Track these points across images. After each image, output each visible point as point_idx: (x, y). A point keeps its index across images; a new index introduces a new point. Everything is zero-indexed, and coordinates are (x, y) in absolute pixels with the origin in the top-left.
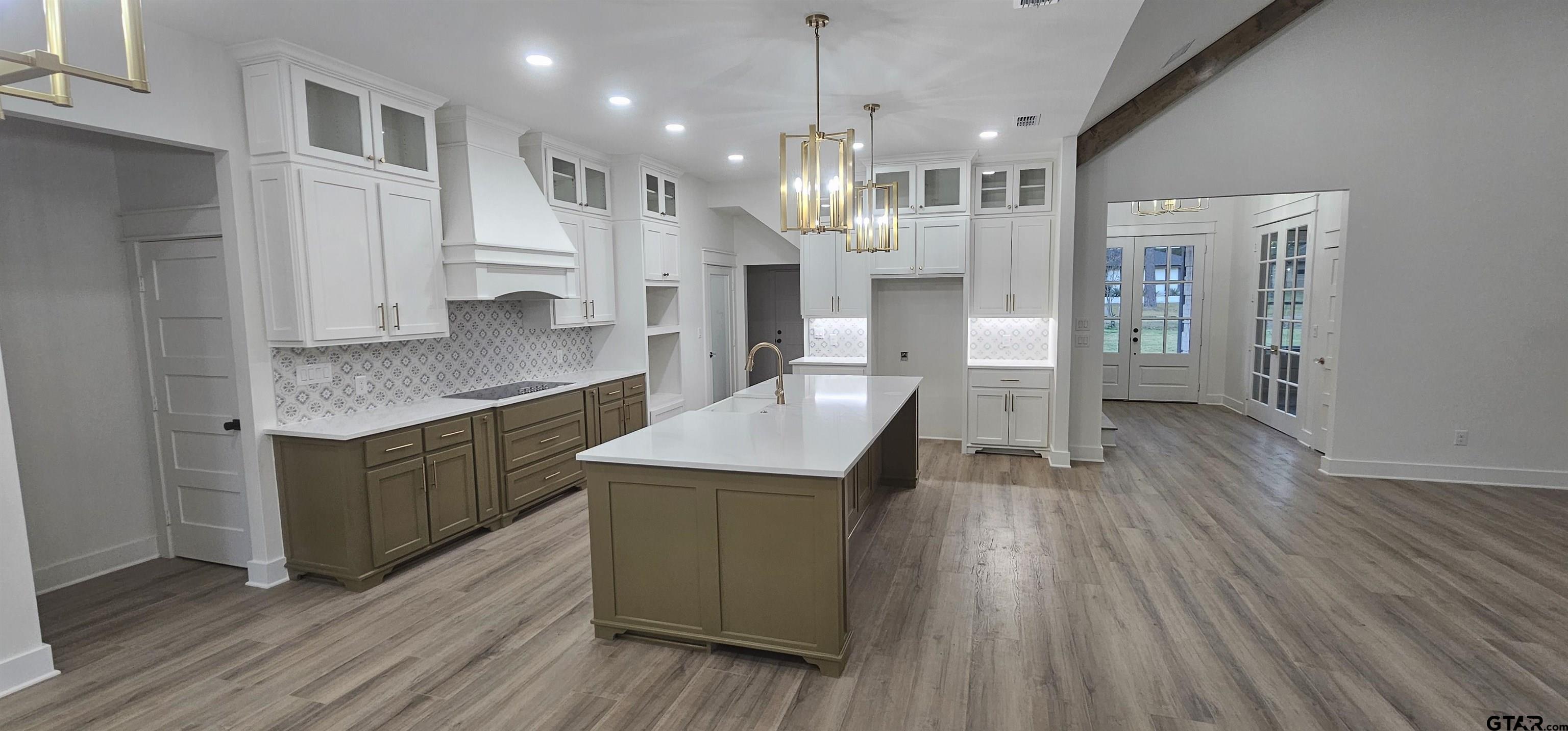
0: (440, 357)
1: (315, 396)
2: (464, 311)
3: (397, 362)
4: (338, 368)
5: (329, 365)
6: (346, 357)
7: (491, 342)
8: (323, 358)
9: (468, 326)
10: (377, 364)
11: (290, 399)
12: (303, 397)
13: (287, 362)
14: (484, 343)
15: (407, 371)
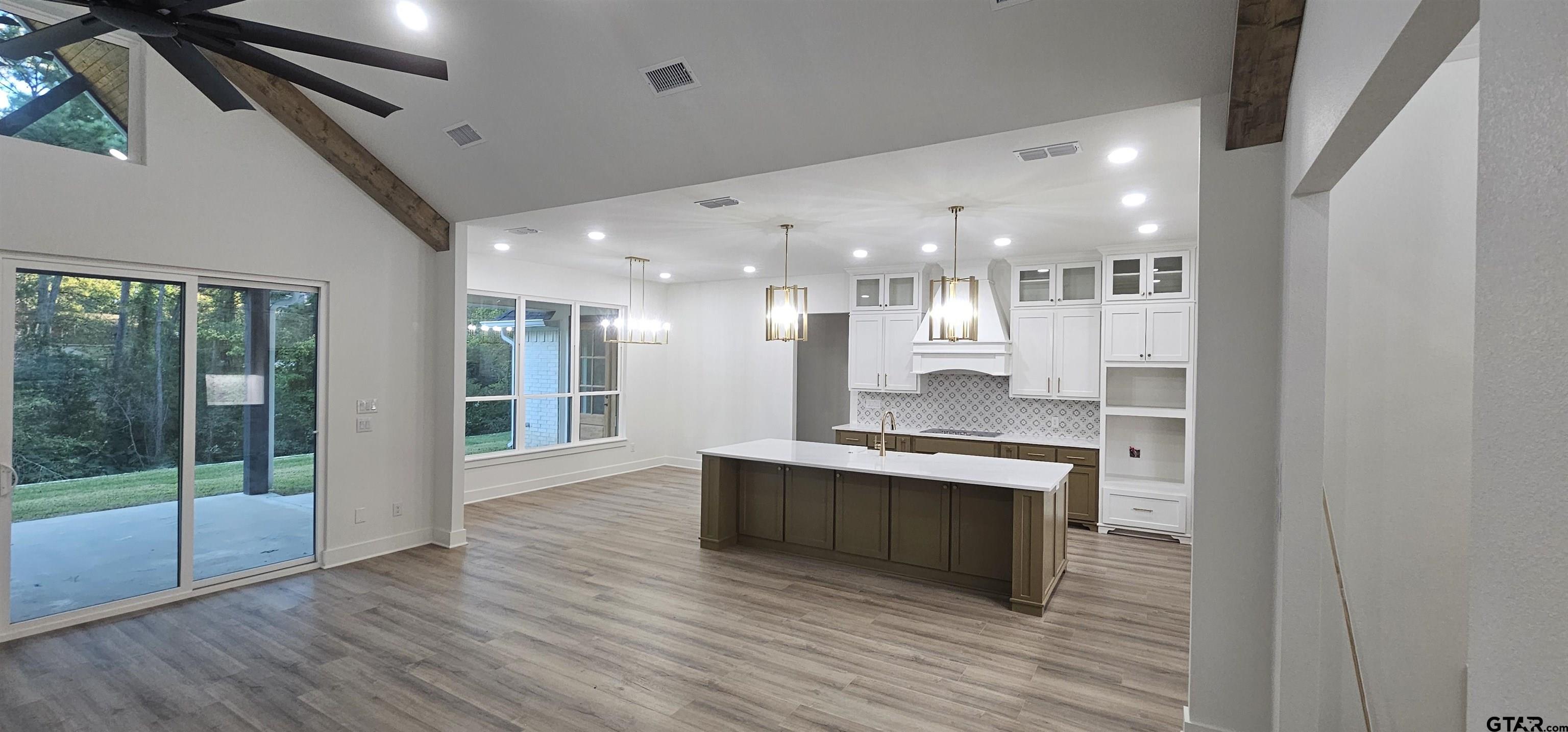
0: (941, 406)
1: (873, 414)
2: (961, 381)
3: (914, 405)
4: (883, 403)
5: (880, 401)
6: (888, 398)
7: (981, 402)
8: (878, 398)
9: (964, 390)
10: (903, 404)
11: (863, 413)
12: (868, 413)
13: (863, 397)
14: (976, 402)
15: (919, 411)
